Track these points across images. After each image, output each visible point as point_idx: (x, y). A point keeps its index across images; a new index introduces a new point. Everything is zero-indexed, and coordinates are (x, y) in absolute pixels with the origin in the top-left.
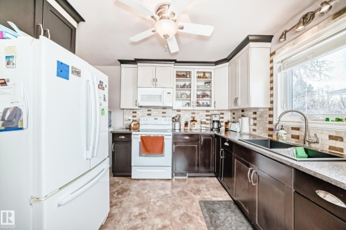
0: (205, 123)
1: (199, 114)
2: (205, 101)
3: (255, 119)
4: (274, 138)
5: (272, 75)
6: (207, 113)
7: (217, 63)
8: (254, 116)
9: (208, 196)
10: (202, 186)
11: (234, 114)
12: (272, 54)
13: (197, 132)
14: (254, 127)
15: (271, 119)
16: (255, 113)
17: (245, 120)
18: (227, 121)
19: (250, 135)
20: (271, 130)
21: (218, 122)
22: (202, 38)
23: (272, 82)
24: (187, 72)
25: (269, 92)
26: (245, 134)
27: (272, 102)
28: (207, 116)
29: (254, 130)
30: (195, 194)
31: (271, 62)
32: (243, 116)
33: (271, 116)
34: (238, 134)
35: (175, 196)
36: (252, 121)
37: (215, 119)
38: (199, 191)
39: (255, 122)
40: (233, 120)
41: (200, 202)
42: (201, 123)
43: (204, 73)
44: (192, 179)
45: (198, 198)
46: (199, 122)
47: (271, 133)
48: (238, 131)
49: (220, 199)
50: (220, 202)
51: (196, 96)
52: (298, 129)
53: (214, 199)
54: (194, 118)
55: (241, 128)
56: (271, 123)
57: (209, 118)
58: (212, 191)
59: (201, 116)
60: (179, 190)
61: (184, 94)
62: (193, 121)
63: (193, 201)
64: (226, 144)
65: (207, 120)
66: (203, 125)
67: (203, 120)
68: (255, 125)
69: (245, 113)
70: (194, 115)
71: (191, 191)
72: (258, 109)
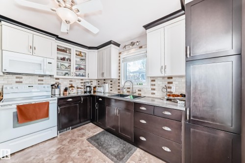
0: (81, 88)
1: (75, 81)
2: (82, 72)
3: (111, 84)
4: (122, 93)
5: (119, 63)
6: (82, 81)
7: (90, 48)
8: (111, 83)
9: (91, 134)
10: (84, 131)
11: (99, 81)
12: (120, 53)
13: (75, 95)
14: (111, 89)
15: (119, 84)
16: (111, 81)
17: (107, 85)
18: (94, 86)
19: (109, 93)
20: (119, 89)
21: (90, 87)
22: (87, 31)
23: (119, 66)
24: (66, 48)
25: (118, 71)
26: (106, 93)
27: (119, 76)
28: (81, 83)
29: (111, 90)
30: (81, 137)
31: (120, 57)
32: (104, 83)
33: (119, 83)
34: (103, 93)
35: (67, 146)
36: (110, 86)
37: (88, 85)
38: (83, 135)
39: (112, 86)
40: (98, 85)
41: (88, 139)
42: (78, 88)
43: (81, 52)
44: (75, 129)
45: (85, 138)
46: (76, 88)
47: (119, 91)
48: (103, 91)
49: (98, 132)
50: (99, 134)
51: (75, 68)
52: (129, 88)
53: (95, 134)
54: (72, 84)
55: (104, 90)
56: (119, 86)
57: (83, 84)
58: (92, 130)
59: (77, 83)
60: (68, 140)
61: (63, 65)
62: (72, 87)
63: (83, 141)
64: (100, 99)
65: (82, 86)
66: (79, 90)
67: (79, 86)
68: (111, 87)
69: (106, 81)
70: (71, 83)
71: (78, 137)
72: (113, 79)
